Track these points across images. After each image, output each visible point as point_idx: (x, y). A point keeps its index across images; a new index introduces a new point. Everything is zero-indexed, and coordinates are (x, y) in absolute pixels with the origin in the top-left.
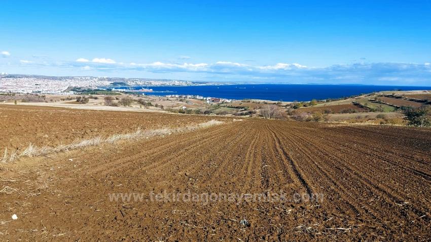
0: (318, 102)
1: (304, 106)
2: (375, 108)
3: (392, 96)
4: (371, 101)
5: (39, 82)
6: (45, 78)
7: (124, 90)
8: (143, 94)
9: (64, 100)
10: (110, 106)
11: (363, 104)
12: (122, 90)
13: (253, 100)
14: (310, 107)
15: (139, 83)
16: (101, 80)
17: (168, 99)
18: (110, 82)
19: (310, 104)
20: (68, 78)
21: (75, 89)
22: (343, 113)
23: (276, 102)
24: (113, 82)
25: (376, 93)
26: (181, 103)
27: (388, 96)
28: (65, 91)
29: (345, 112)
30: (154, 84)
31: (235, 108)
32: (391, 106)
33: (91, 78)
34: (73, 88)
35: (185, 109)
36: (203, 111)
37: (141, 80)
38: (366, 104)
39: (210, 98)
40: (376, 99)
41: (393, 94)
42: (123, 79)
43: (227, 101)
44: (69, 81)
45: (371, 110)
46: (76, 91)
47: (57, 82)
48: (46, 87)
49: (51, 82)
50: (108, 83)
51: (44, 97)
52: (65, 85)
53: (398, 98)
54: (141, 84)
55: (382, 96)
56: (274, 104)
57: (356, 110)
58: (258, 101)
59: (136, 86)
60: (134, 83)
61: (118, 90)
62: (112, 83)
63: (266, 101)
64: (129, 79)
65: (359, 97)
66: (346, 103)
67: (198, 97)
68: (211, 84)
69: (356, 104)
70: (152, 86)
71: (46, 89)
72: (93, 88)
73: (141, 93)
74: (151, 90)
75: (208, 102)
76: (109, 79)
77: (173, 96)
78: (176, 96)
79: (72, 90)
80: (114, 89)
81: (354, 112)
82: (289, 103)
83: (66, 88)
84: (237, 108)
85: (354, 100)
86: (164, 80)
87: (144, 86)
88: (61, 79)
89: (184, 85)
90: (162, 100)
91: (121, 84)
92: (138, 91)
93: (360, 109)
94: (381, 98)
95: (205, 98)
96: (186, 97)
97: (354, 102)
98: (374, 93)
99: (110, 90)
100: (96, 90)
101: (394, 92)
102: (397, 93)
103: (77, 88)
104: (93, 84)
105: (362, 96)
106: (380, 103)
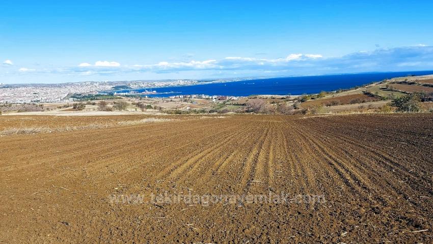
0: (328, 93)
1: (312, 99)
2: (386, 96)
3: (405, 83)
4: (382, 89)
5: (38, 91)
6: (42, 86)
7: (127, 94)
8: (147, 97)
9: (60, 108)
10: (104, 111)
11: (373, 93)
12: (124, 94)
13: (260, 96)
14: (318, 99)
15: (142, 85)
16: (102, 84)
17: (171, 100)
18: (112, 86)
19: (318, 96)
20: (68, 84)
21: (74, 96)
22: (351, 104)
23: (285, 96)
24: (114, 86)
25: (388, 80)
26: (186, 103)
27: (400, 83)
28: (64, 98)
29: (353, 102)
30: (158, 85)
31: (241, 105)
32: (404, 93)
33: (92, 83)
34: (73, 95)
35: (189, 109)
36: (208, 110)
37: (143, 82)
38: (377, 93)
40: (387, 86)
41: (406, 80)
42: (124, 82)
43: (235, 98)
44: (69, 87)
45: (382, 99)
46: (76, 98)
47: (56, 89)
49: (50, 90)
50: (109, 88)
51: (41, 106)
52: (64, 92)
53: (411, 84)
54: (144, 86)
55: (394, 83)
56: (282, 98)
57: (366, 100)
58: (265, 96)
59: (139, 89)
60: (137, 86)
61: (120, 94)
63: (274, 96)
64: (131, 82)
65: (370, 86)
66: (356, 93)
67: (203, 96)
68: (218, 82)
69: (367, 94)
70: (156, 87)
71: (45, 98)
72: (94, 94)
73: (144, 96)
74: (155, 92)
75: (214, 100)
76: (110, 84)
77: (178, 96)
78: (181, 97)
79: (72, 97)
80: (115, 93)
81: (364, 102)
82: (297, 96)
83: (66, 95)
84: (243, 105)
85: (364, 89)
86: (167, 81)
87: (147, 88)
88: (60, 86)
89: (189, 84)
90: (165, 102)
91: (123, 87)
92: (141, 94)
93: (370, 98)
94: (394, 85)
95: (211, 97)
96: (191, 97)
97: (364, 92)
98: (385, 80)
99: (111, 94)
100: (97, 96)
101: (407, 78)
102: (411, 79)
103: (77, 95)
104: (94, 89)
105: (374, 85)
106: (392, 90)
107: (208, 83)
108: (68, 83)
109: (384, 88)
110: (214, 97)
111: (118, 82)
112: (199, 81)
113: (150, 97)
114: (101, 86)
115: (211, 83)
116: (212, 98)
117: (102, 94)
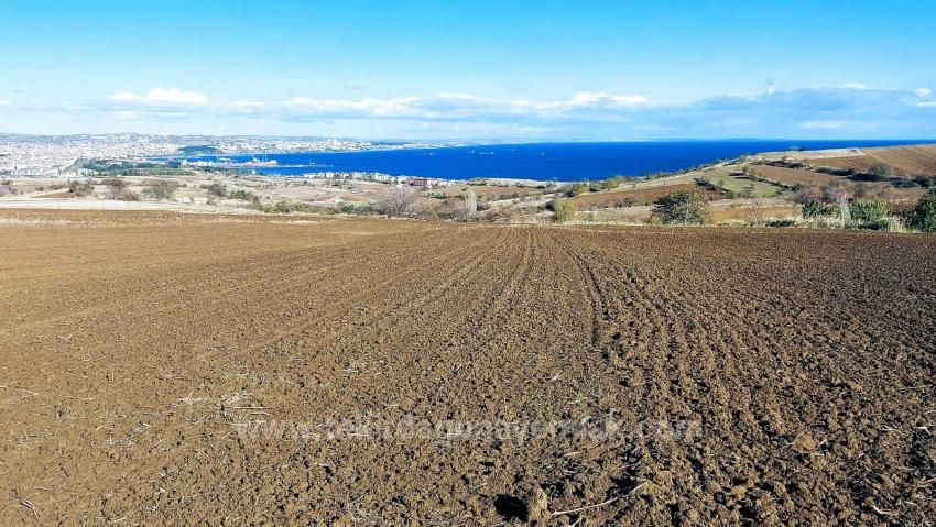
1: (592, 190)
2: (739, 191)
3: (782, 163)
4: (735, 175)
5: (8, 149)
6: (20, 139)
7: (211, 164)
8: (254, 172)
11: (714, 182)
12: (205, 164)
13: (494, 180)
14: (603, 192)
15: (246, 146)
16: (156, 140)
17: (305, 182)
18: (177, 146)
19: (604, 186)
20: (78, 138)
21: (91, 165)
23: (545, 183)
24: (184, 146)
25: (749, 157)
26: (336, 189)
27: (773, 164)
28: (67, 169)
30: (283, 147)
32: (776, 184)
33: (134, 137)
34: (88, 163)
35: (340, 204)
37: (250, 140)
38: (721, 183)
39: (404, 178)
40: (745, 169)
41: (785, 158)
42: (207, 139)
43: (444, 183)
44: (81, 144)
45: (730, 196)
46: (95, 169)
47: (51, 148)
48: (24, 161)
49: (35, 149)
50: (172, 148)
51: (8, 183)
52: (68, 156)
53: (793, 166)
54: (250, 148)
55: (760, 163)
56: (539, 187)
58: (503, 181)
59: (238, 154)
60: (234, 148)
61: (195, 164)
62: (181, 149)
63: (522, 181)
64: (223, 138)
65: (712, 167)
66: (681, 182)
67: (377, 176)
68: (414, 146)
69: (702, 184)
70: (277, 152)
71: (25, 166)
72: (136, 161)
73: (248, 170)
74: (274, 162)
75: (400, 186)
76: (175, 140)
77: (321, 174)
78: (328, 175)
79: (85, 167)
80: (184, 162)
82: (566, 184)
83: (72, 162)
85: (700, 175)
86: (305, 139)
87: (257, 152)
88: (60, 141)
89: (352, 148)
90: (291, 184)
91: (203, 148)
92: (243, 165)
93: (709, 193)
94: (757, 168)
95: (393, 179)
96: (350, 177)
97: (697, 180)
98: (743, 156)
99: (176, 165)
100: (142, 166)
101: (787, 153)
102: (794, 156)
103: (98, 162)
104: (137, 151)
105: (719, 166)
106: (754, 179)
107: (394, 147)
108: (79, 136)
109: (738, 174)
110: (401, 179)
111: (192, 137)
112: (375, 144)
113: (261, 174)
114: (153, 146)
115: (399, 147)
116: (396, 182)
117: (155, 162)
